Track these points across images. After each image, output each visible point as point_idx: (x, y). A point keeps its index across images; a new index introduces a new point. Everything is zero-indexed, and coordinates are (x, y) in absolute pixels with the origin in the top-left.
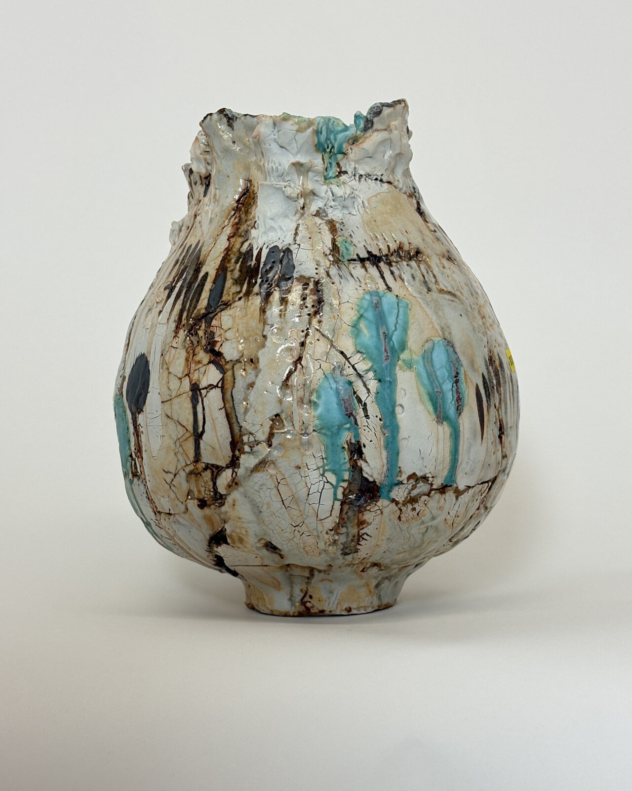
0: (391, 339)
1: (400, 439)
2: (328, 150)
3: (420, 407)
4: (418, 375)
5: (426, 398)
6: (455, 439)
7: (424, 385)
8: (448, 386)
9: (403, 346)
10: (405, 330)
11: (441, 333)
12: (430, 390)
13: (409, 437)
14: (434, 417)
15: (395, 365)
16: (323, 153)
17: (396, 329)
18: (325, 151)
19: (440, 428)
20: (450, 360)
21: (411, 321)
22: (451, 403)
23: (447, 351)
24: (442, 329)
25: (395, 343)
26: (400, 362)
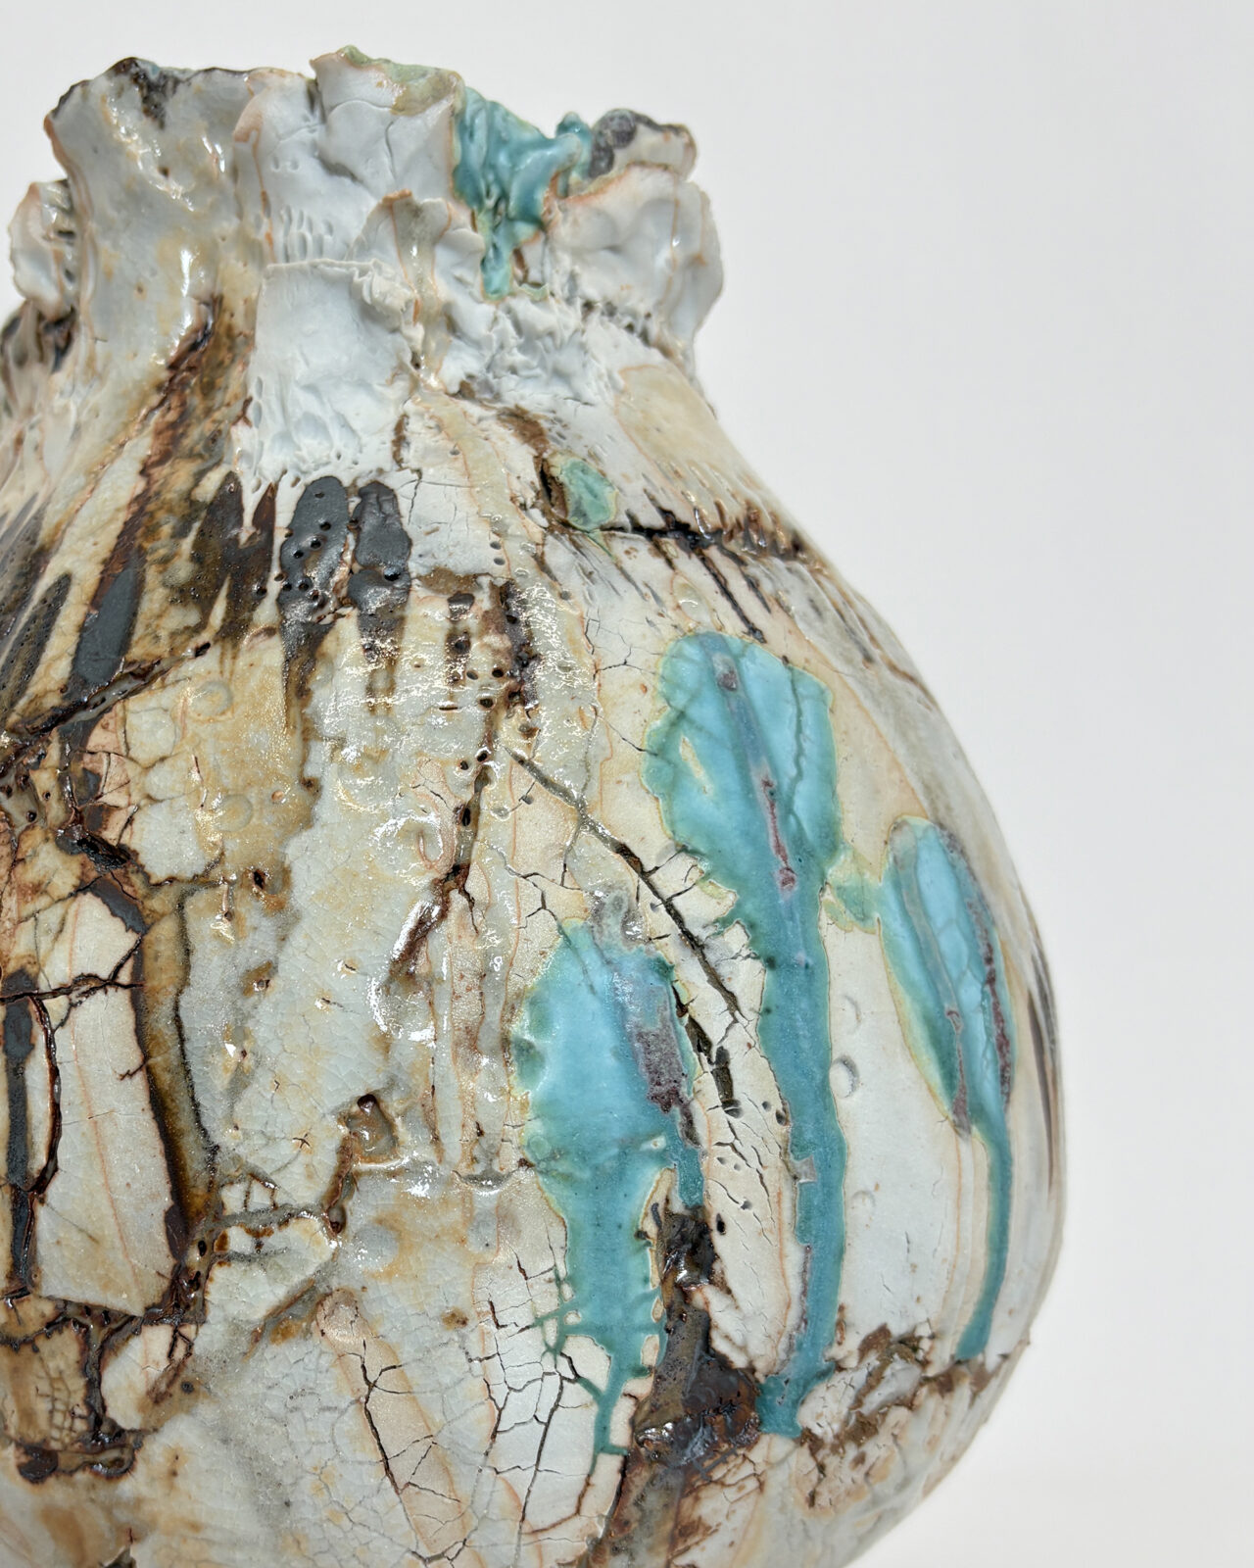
0: (789, 810)
1: (850, 1192)
2: (490, 203)
3: (905, 1071)
4: (890, 946)
5: (919, 1032)
6: (1002, 1189)
7: (910, 985)
8: (971, 993)
9: (831, 840)
10: (828, 779)
11: (926, 804)
12: (930, 1004)
13: (877, 1187)
14: (946, 1107)
15: (816, 906)
16: (475, 208)
17: (800, 774)
18: (478, 199)
19: (965, 1148)
20: (967, 900)
21: (842, 751)
22: (984, 1054)
23: (953, 866)
24: (927, 788)
25: (806, 826)
26: (829, 896)
